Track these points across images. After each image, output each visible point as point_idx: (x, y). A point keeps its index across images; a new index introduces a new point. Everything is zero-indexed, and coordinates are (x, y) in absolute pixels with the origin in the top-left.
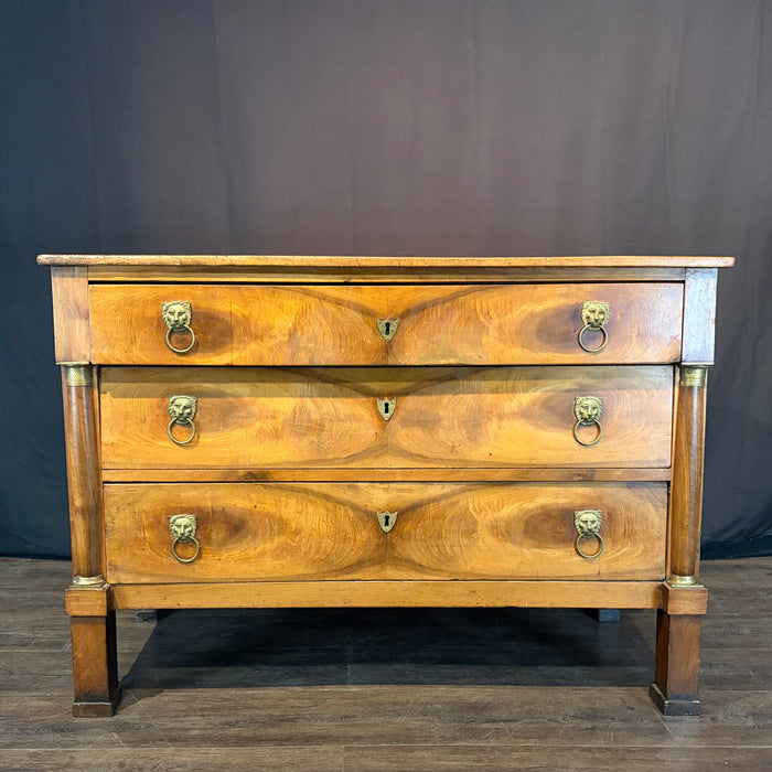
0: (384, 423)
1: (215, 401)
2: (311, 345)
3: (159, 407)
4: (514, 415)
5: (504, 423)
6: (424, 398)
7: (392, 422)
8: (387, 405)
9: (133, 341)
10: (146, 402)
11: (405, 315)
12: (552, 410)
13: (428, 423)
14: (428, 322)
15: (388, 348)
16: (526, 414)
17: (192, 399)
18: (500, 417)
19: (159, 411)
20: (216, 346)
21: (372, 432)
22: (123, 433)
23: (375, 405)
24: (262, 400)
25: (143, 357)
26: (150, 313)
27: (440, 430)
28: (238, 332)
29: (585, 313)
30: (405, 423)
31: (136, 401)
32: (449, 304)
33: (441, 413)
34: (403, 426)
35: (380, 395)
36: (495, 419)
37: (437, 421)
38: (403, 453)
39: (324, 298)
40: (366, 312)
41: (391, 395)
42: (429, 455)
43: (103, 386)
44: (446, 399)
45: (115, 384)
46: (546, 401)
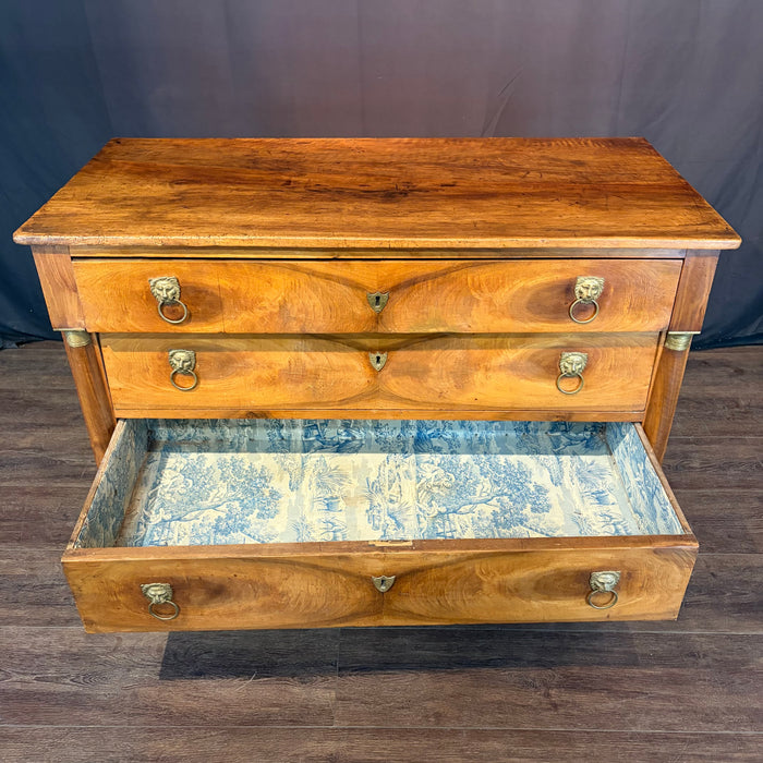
0: (375, 373)
1: (213, 354)
2: (302, 316)
3: (160, 359)
4: (501, 367)
5: (490, 374)
6: (413, 353)
7: (384, 372)
8: (378, 358)
9: (125, 312)
10: (147, 355)
11: (395, 289)
12: (538, 363)
13: (418, 373)
14: (418, 295)
15: (378, 318)
16: (512, 367)
17: (191, 353)
18: (487, 369)
19: (160, 363)
20: (206, 317)
21: (364, 380)
22: (128, 380)
23: (367, 358)
24: (258, 354)
25: (137, 327)
26: (138, 287)
27: (430, 380)
28: (228, 304)
29: (578, 288)
30: (395, 373)
31: (137, 355)
32: (440, 279)
33: (431, 365)
34: (394, 376)
35: (372, 350)
36: (483, 371)
37: (426, 371)
38: (393, 397)
39: (313, 273)
40: (356, 286)
41: (382, 350)
42: (418, 399)
43: (102, 341)
44: (435, 353)
45: (115, 340)
46: (534, 355)
